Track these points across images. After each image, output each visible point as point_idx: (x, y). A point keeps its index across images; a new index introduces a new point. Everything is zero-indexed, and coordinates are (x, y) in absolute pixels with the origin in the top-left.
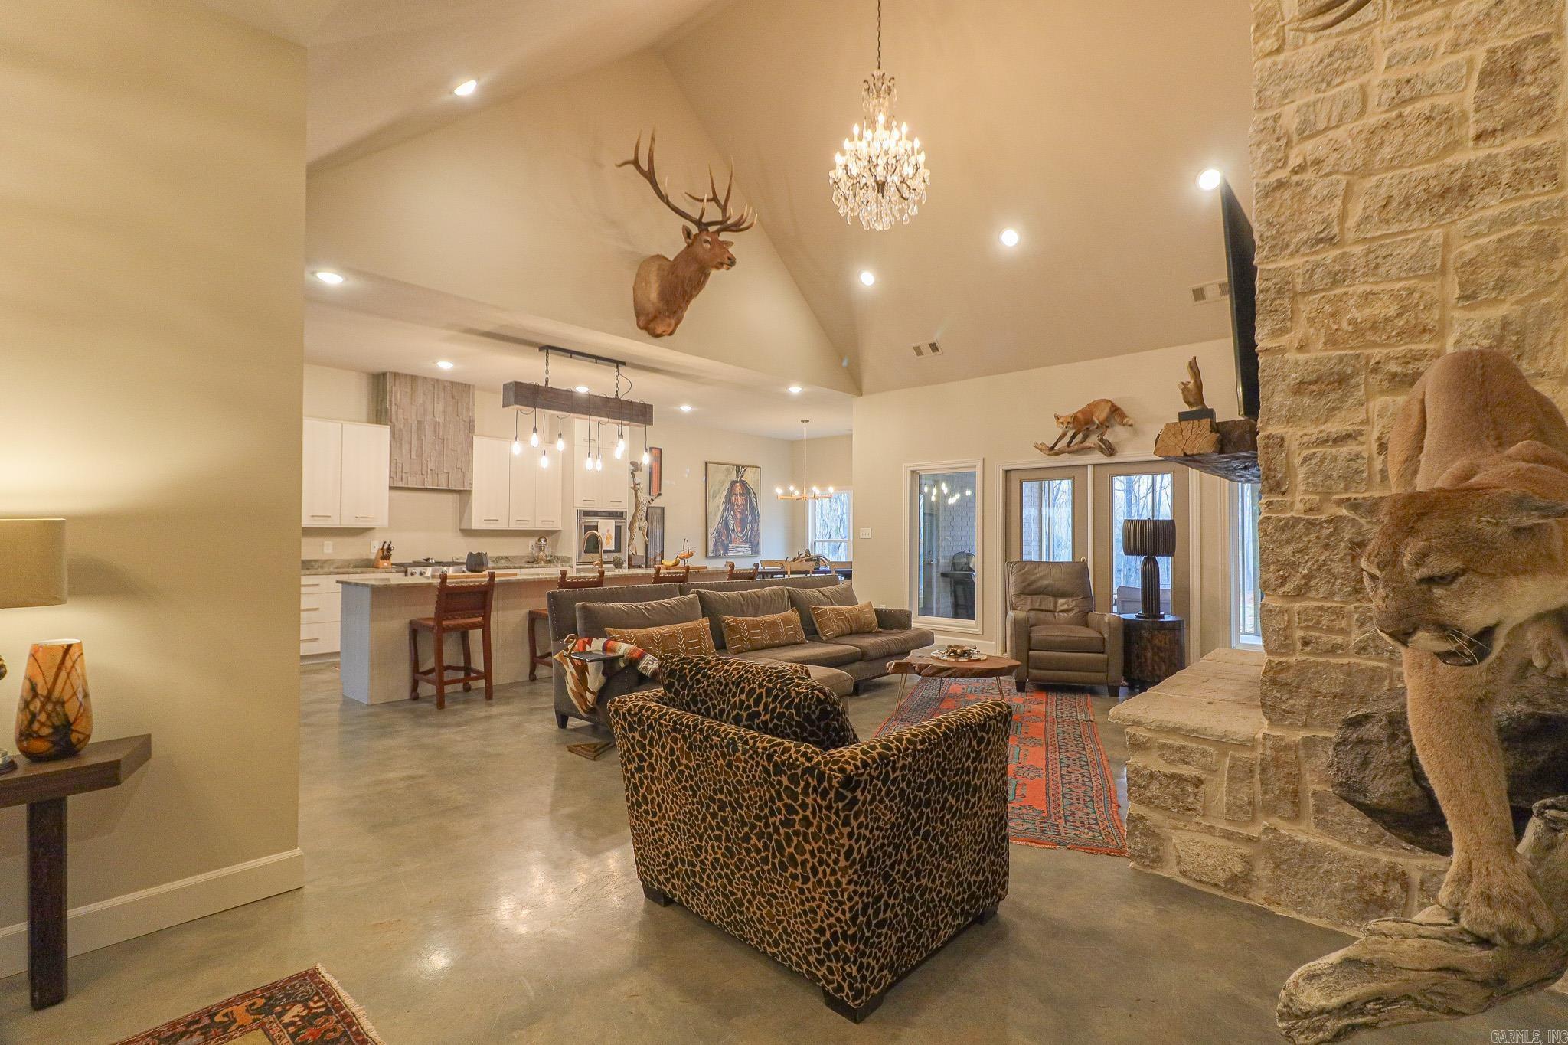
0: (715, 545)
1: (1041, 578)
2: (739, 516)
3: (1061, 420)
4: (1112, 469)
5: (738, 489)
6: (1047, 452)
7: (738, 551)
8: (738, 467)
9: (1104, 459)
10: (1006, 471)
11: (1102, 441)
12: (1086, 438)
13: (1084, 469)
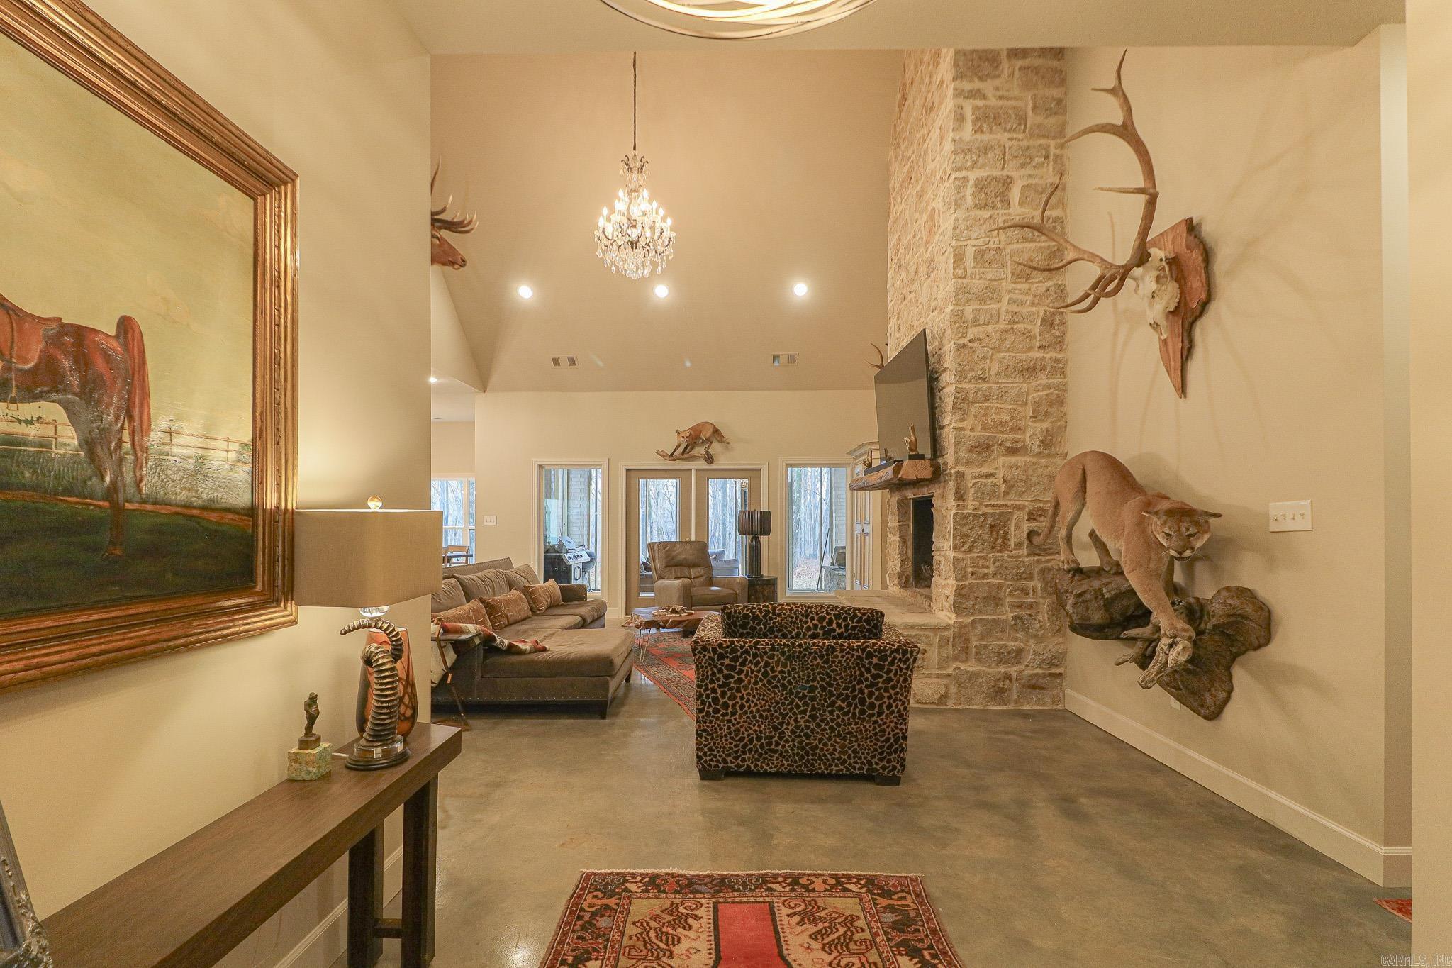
3: (682, 435)
4: (710, 474)
10: (627, 470)
11: (707, 452)
12: (692, 449)
13: (689, 472)
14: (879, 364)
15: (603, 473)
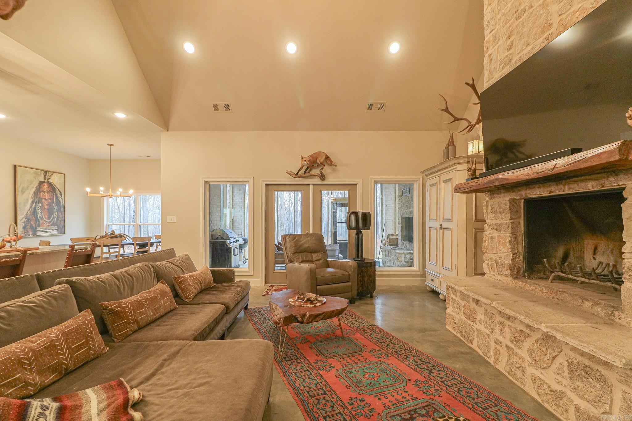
0: (24, 228)
1: (304, 243)
2: (46, 207)
3: (304, 159)
4: (323, 187)
5: (46, 187)
6: (294, 176)
7: (46, 232)
8: (46, 172)
9: (320, 182)
10: (266, 185)
11: (321, 172)
12: (310, 170)
13: (308, 186)
14: (444, 108)
15: (249, 187)
